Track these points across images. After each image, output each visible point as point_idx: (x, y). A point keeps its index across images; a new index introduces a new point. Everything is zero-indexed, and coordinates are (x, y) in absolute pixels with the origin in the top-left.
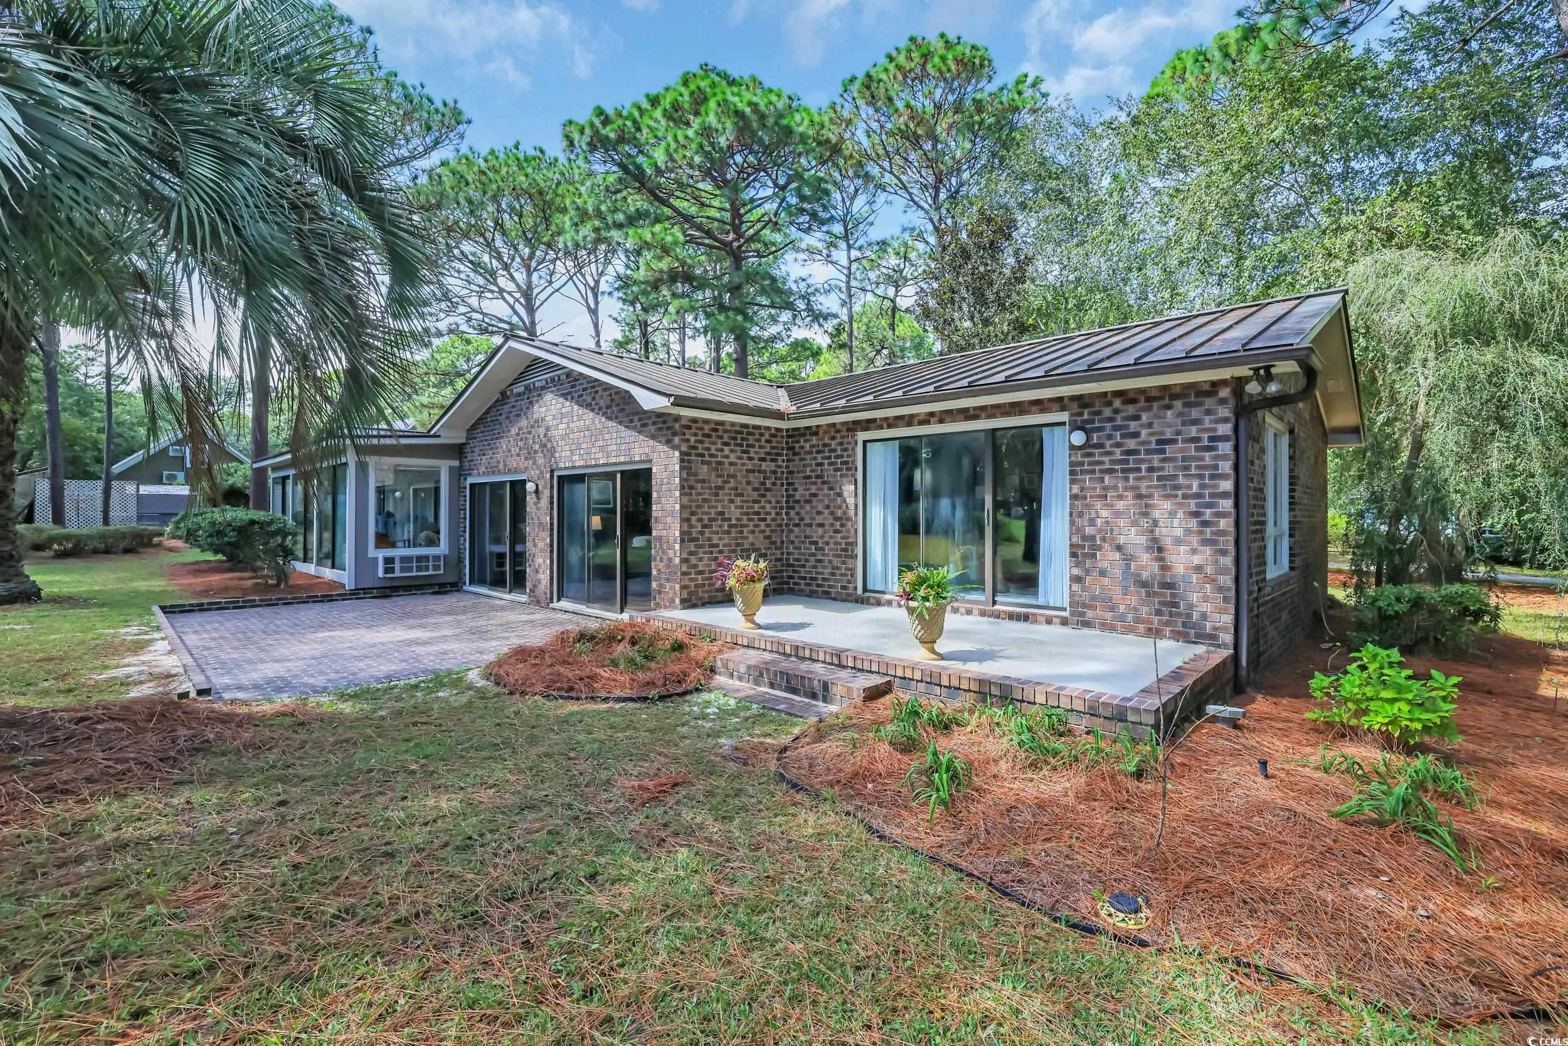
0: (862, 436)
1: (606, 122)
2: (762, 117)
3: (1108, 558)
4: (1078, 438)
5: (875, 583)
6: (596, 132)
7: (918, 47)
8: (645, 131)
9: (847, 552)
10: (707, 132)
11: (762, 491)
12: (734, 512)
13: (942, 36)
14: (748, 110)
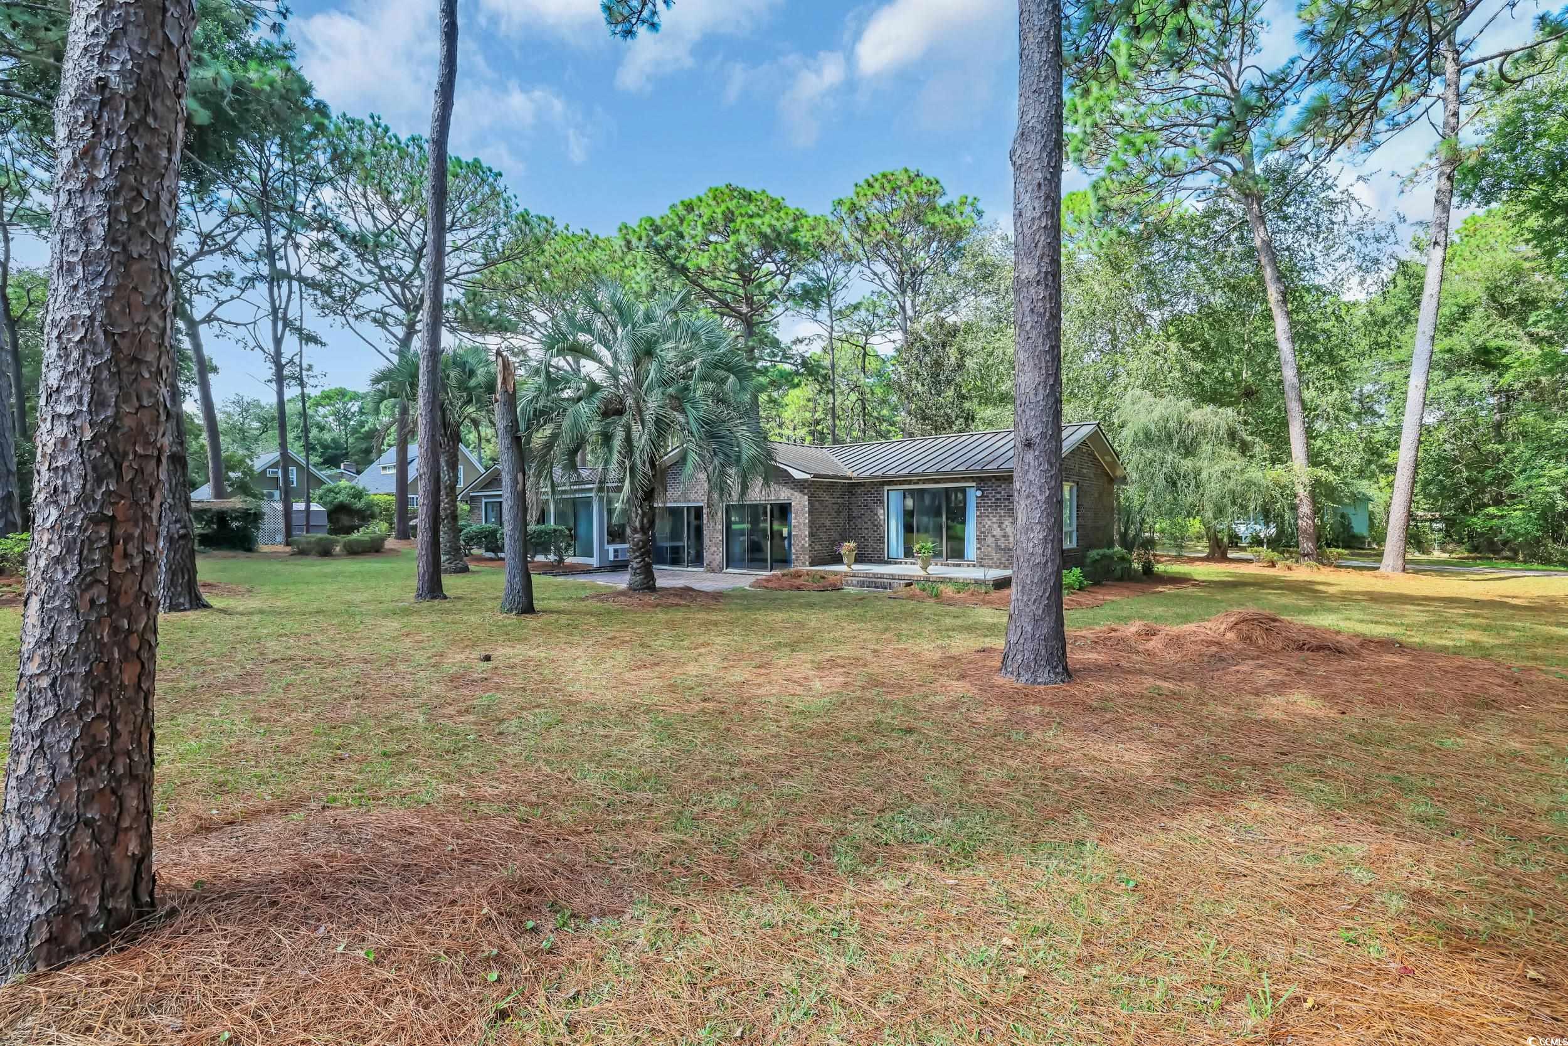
0: (886, 488)
1: (658, 231)
2: (779, 234)
3: (990, 540)
4: (979, 493)
5: (893, 554)
6: (651, 239)
7: (889, 181)
8: (687, 238)
9: (881, 540)
10: (740, 246)
11: (838, 512)
12: (828, 523)
13: (906, 171)
14: (769, 231)
